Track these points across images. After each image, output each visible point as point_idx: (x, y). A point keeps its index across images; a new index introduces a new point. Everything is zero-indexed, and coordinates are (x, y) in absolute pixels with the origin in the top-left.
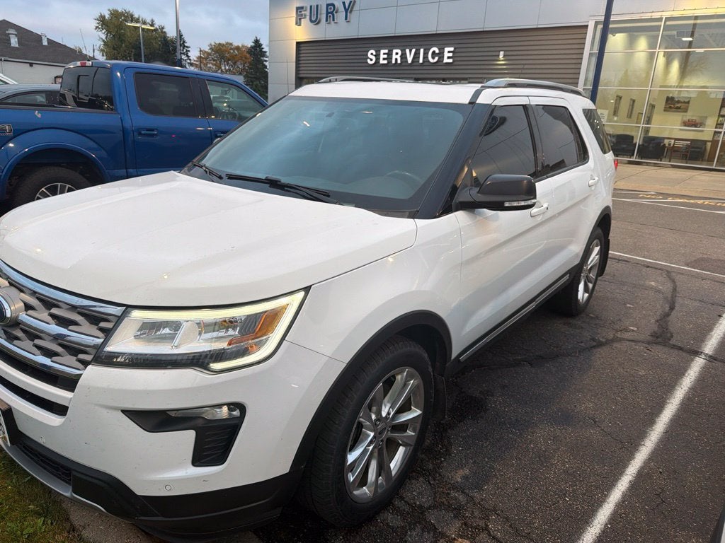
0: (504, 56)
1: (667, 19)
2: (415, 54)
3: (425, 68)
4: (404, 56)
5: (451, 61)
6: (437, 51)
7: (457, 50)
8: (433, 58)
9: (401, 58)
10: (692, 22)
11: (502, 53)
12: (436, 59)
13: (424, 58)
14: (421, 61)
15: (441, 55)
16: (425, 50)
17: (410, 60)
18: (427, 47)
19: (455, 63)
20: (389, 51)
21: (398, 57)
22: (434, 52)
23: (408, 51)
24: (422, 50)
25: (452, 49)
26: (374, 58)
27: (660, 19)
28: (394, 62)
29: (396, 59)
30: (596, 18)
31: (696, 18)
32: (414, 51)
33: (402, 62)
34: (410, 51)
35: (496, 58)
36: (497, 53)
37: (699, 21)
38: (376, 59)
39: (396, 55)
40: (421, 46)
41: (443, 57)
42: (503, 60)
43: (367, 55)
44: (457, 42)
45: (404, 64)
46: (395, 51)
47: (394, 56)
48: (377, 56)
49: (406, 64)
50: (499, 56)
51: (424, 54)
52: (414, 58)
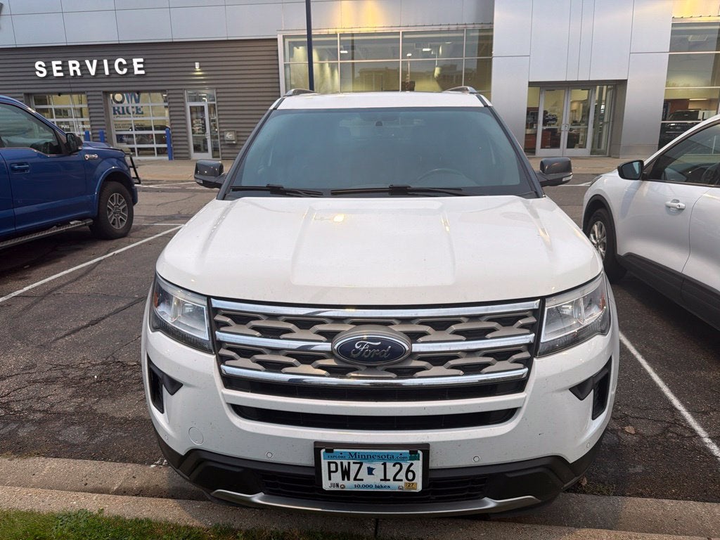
0: (200, 67)
1: (341, 35)
2: (98, 65)
3: (112, 80)
4: (83, 68)
5: (142, 72)
6: (124, 62)
7: (147, 61)
8: (121, 70)
9: (81, 71)
10: (350, 38)
11: (197, 65)
12: (125, 71)
13: (110, 70)
14: (107, 73)
15: (130, 66)
16: (108, 61)
17: (93, 71)
18: (112, 58)
19: (148, 75)
20: (63, 62)
21: (77, 68)
22: (120, 64)
23: (87, 62)
24: (105, 62)
25: (141, 60)
26: (45, 71)
27: (335, 35)
28: (72, 74)
29: (75, 71)
30: (285, 32)
31: (353, 35)
32: (95, 62)
33: (82, 74)
34: (91, 63)
35: (192, 69)
36: (192, 64)
37: (355, 38)
38: (48, 72)
39: (74, 66)
40: (105, 57)
41: (133, 68)
42: (200, 71)
43: (34, 67)
44: (145, 52)
45: (85, 76)
46: (71, 63)
47: (72, 69)
48: (49, 68)
49: (88, 76)
50: (194, 67)
51: (109, 65)
52: (97, 70)
